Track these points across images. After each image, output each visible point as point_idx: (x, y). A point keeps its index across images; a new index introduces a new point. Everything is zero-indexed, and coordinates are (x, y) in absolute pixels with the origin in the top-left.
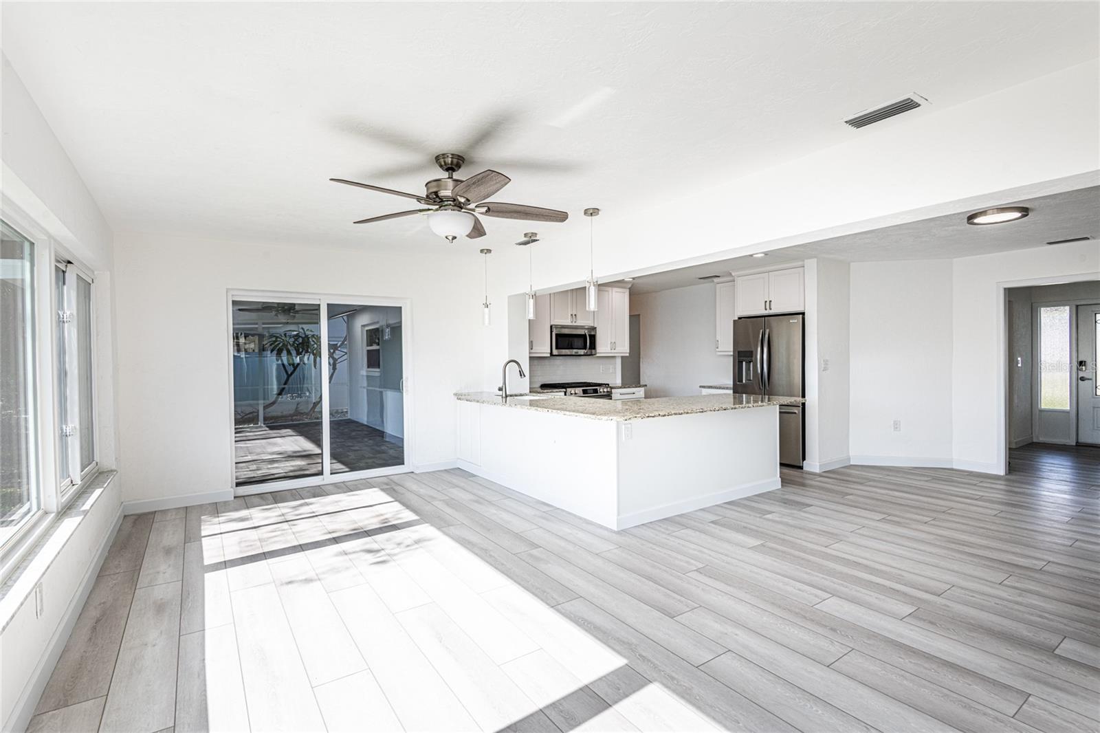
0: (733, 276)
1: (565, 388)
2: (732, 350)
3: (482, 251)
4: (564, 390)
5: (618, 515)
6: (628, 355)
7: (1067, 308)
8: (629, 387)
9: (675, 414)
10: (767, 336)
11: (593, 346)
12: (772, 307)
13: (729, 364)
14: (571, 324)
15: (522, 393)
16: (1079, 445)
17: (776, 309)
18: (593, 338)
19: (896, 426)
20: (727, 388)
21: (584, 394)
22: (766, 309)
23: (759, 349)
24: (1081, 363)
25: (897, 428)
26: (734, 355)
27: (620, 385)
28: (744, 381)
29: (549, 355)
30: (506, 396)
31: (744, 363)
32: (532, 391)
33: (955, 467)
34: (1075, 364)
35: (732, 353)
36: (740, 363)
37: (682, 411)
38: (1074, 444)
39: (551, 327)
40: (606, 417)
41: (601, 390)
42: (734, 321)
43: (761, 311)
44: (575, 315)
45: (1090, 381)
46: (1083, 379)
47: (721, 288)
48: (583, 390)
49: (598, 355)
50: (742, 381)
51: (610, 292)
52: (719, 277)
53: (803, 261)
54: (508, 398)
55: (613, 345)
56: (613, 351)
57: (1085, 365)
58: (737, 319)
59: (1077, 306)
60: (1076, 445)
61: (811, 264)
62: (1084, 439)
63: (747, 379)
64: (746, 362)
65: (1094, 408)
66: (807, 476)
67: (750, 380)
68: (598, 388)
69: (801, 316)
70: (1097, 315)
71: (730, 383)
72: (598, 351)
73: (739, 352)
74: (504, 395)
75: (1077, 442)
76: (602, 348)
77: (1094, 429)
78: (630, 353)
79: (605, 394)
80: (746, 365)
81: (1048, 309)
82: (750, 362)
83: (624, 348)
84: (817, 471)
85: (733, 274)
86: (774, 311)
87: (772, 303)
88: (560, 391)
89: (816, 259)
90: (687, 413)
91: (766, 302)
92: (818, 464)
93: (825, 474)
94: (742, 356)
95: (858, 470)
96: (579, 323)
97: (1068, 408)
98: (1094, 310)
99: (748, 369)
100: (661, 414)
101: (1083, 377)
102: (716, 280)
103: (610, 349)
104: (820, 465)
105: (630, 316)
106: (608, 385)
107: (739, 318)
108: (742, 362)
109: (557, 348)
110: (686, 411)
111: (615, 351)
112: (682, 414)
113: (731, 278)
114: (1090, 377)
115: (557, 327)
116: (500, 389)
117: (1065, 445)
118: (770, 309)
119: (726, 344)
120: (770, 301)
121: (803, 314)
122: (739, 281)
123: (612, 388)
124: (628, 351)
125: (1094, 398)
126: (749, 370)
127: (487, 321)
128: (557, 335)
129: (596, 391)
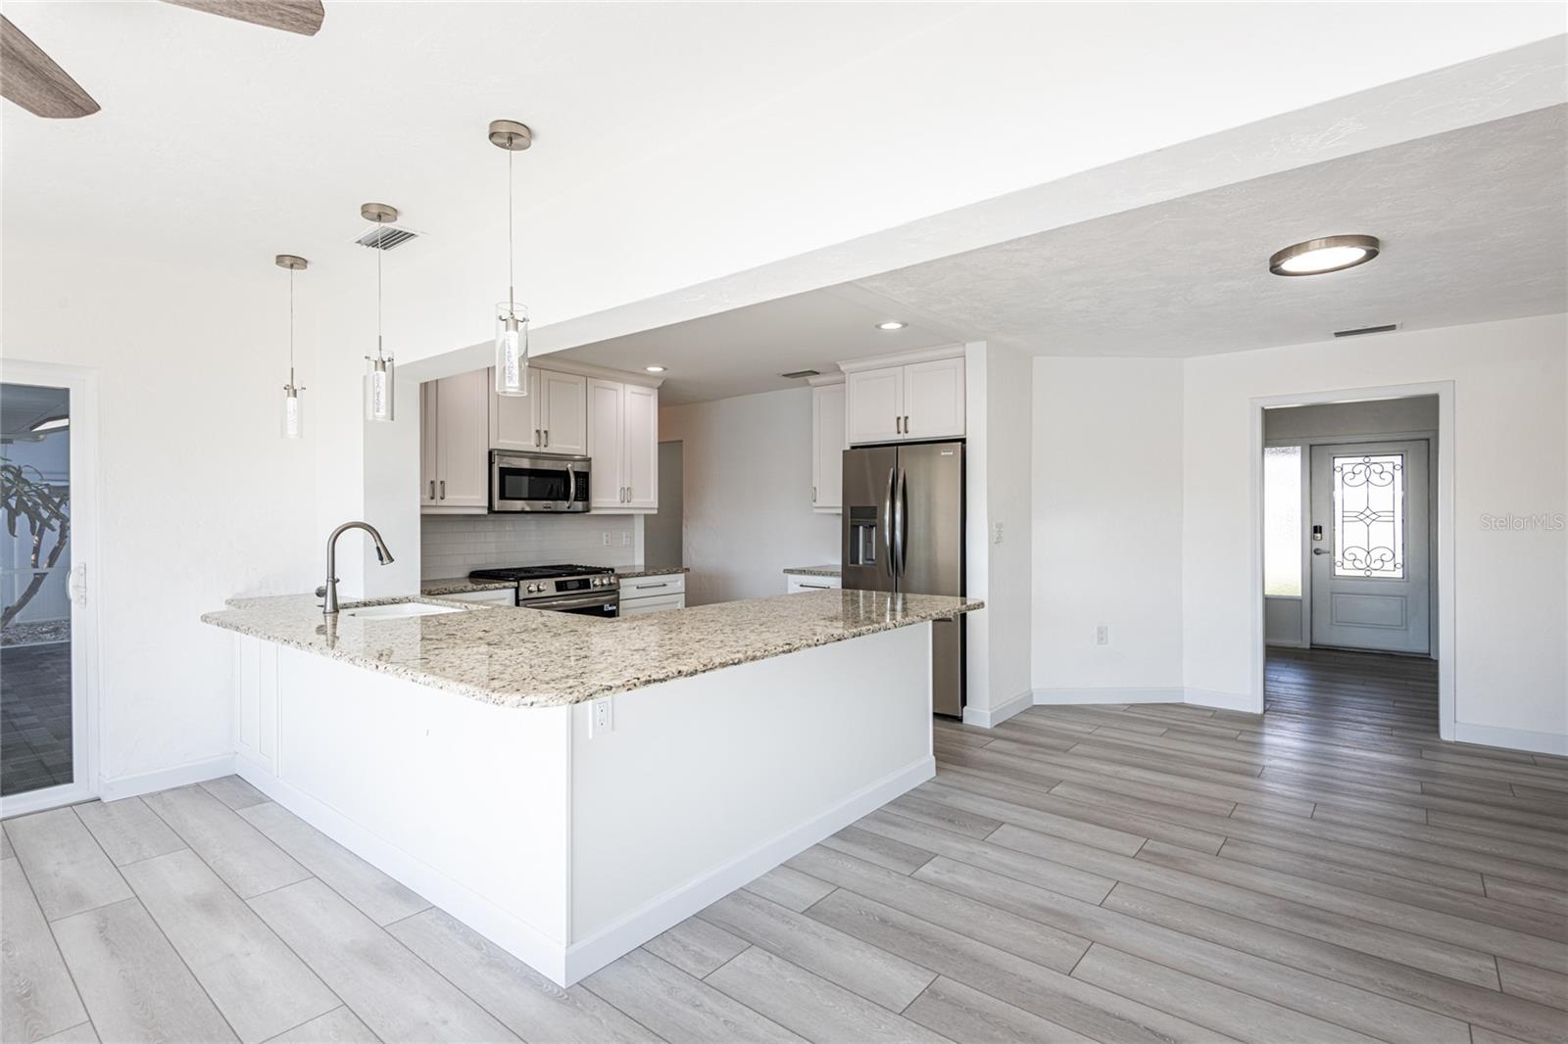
0: (843, 373)
1: (518, 580)
2: (841, 505)
3: (280, 259)
4: (515, 584)
5: (571, 941)
6: (656, 512)
7: (1298, 449)
8: (655, 574)
9: (723, 665)
10: (900, 481)
11: (584, 494)
12: (909, 429)
13: (836, 529)
14: (537, 450)
15: (398, 595)
16: (1314, 648)
17: (916, 433)
18: (584, 478)
19: (1102, 635)
20: (832, 574)
21: (558, 590)
22: (899, 432)
23: (888, 504)
24: (1317, 529)
25: (1102, 639)
26: (843, 514)
27: (642, 570)
28: (861, 563)
29: (485, 512)
30: (336, 609)
31: (861, 528)
32: (431, 588)
33: (1187, 701)
34: (1308, 531)
35: (840, 511)
36: (855, 528)
37: (741, 656)
38: (1308, 646)
39: (490, 453)
40: (517, 697)
41: (597, 582)
42: (844, 451)
43: (891, 435)
44: (546, 432)
45: (1327, 555)
46: (1317, 552)
47: (820, 394)
48: (557, 583)
49: (593, 512)
50: (858, 563)
51: (621, 391)
52: (818, 373)
53: (964, 345)
54: (343, 613)
55: (627, 493)
56: (626, 505)
57: (1321, 532)
58: (848, 448)
59: (1311, 446)
60: (1311, 649)
61: (977, 353)
62: (1323, 639)
63: (866, 558)
64: (864, 527)
65: (1332, 593)
66: (974, 738)
67: (872, 560)
68: (591, 578)
69: (960, 443)
70: (1336, 460)
71: (836, 561)
72: (593, 505)
73: (852, 508)
74: (329, 607)
75: (1312, 644)
76: (605, 497)
77: (1332, 624)
78: (658, 509)
79: (604, 589)
80: (864, 531)
81: (1274, 449)
82: (872, 527)
83: (647, 498)
84: (986, 723)
85: (842, 368)
86: (911, 436)
87: (910, 421)
88: (505, 588)
89: (985, 342)
90: (754, 658)
91: (899, 419)
92: (989, 713)
93: (1000, 732)
94: (858, 517)
95: (1048, 718)
96: (556, 447)
97: (1299, 594)
98: (1331, 452)
99: (868, 540)
100: (684, 669)
101: (1318, 549)
102: (812, 380)
103: (618, 499)
104: (992, 715)
105: (659, 443)
106: (613, 570)
107: (853, 448)
108: (858, 527)
109: (502, 497)
110: (750, 653)
111: (631, 505)
112: (740, 662)
113: (837, 377)
114: (1327, 549)
115: (504, 453)
116: (321, 593)
117: (1296, 648)
118: (907, 432)
119: (831, 496)
120: (906, 418)
121: (963, 441)
122: (852, 380)
123: (620, 576)
124: (657, 506)
125: (1331, 579)
126: (871, 542)
127: (292, 432)
128: (502, 470)
129: (585, 584)
